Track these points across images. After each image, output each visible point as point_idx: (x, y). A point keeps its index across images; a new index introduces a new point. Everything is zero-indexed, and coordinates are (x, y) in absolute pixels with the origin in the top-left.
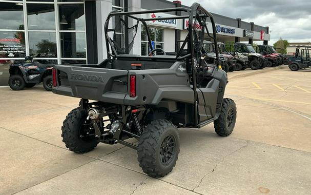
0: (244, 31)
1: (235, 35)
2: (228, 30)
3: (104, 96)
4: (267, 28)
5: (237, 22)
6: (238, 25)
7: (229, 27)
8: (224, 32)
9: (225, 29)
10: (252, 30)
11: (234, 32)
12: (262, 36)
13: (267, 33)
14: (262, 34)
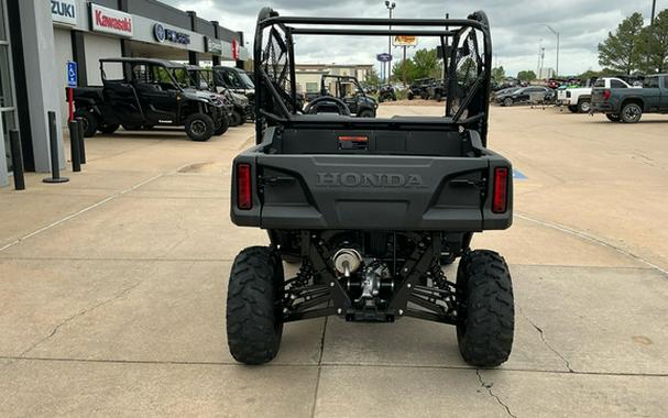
0: (205, 40)
1: (190, 47)
2: (177, 35)
3: (425, 217)
4: (241, 34)
5: (189, 18)
6: (193, 26)
7: (178, 30)
8: (171, 39)
9: (171, 32)
10: (216, 37)
11: (189, 41)
12: (234, 52)
13: (242, 44)
14: (234, 47)
